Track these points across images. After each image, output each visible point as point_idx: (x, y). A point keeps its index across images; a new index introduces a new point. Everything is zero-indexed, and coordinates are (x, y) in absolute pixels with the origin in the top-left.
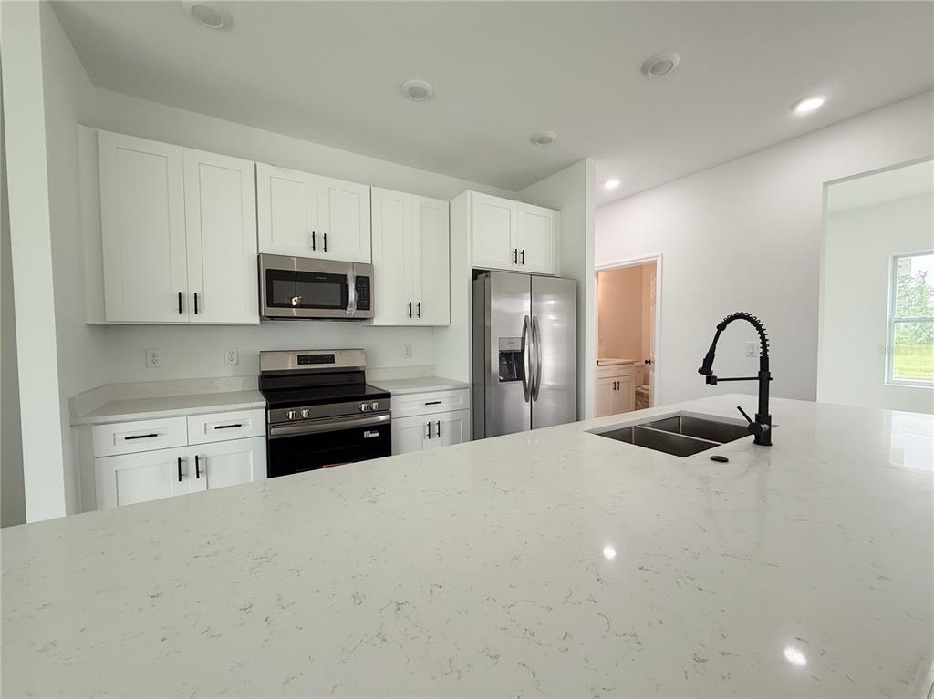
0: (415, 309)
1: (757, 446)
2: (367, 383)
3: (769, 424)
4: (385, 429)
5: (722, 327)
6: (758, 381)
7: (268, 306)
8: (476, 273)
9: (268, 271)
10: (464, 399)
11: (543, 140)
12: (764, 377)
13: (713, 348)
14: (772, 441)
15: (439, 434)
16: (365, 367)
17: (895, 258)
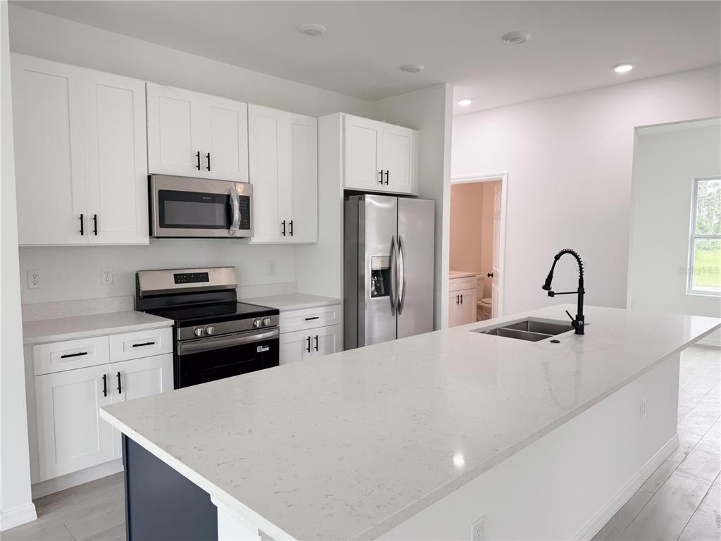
0: (288, 228)
1: (577, 335)
2: (238, 301)
3: (583, 321)
4: (274, 344)
5: (557, 258)
6: (577, 294)
7: (161, 226)
8: (348, 194)
9: (160, 192)
10: (337, 315)
11: (411, 70)
12: (581, 292)
13: (552, 272)
14: (585, 332)
15: (317, 348)
16: (236, 285)
17: (696, 180)
